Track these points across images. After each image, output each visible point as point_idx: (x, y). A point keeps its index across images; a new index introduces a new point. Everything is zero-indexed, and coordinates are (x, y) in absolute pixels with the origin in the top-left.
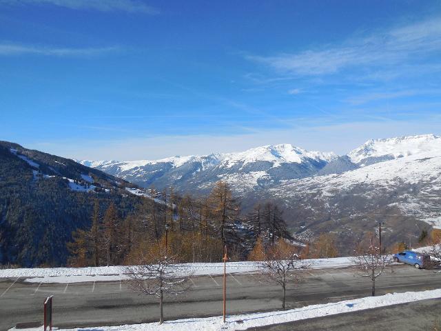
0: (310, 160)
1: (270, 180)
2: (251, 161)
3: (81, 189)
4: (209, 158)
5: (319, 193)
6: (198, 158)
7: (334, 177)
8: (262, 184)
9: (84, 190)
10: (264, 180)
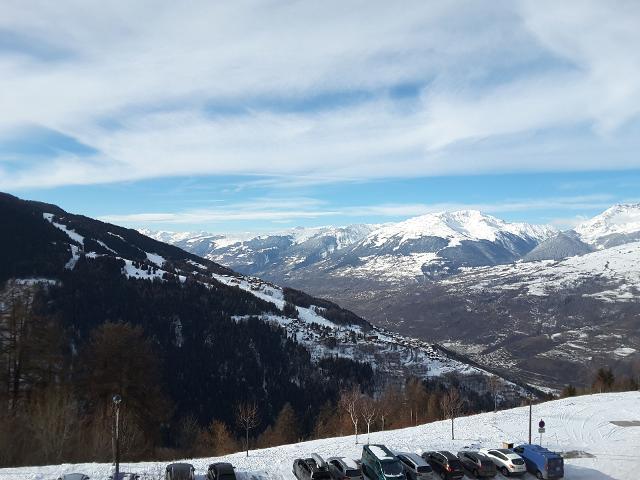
0: (510, 236)
1: (443, 266)
2: (413, 237)
3: (143, 274)
4: (347, 230)
5: (524, 290)
6: (332, 230)
7: (549, 265)
8: (429, 273)
9: (146, 277)
10: (433, 268)
